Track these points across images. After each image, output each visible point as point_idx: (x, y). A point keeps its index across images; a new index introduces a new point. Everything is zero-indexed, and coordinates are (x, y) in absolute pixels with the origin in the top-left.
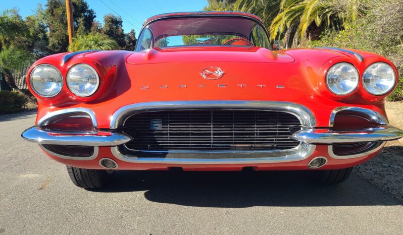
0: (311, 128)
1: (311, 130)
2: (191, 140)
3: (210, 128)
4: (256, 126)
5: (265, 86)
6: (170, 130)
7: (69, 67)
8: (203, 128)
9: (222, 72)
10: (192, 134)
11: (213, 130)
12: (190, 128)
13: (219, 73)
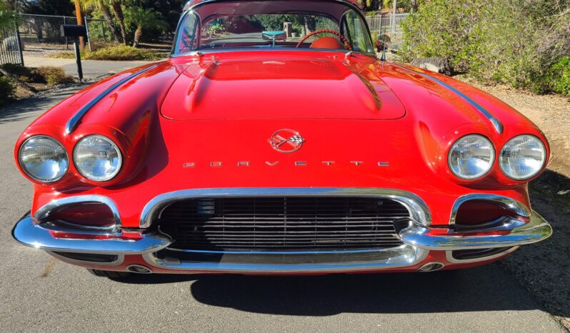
0: (424, 227)
1: (424, 229)
2: (256, 237)
3: (283, 220)
4: (347, 218)
5: (361, 162)
6: (225, 224)
7: (76, 138)
8: (272, 221)
9: (301, 141)
10: (258, 229)
11: (288, 224)
12: (255, 221)
13: (296, 140)
